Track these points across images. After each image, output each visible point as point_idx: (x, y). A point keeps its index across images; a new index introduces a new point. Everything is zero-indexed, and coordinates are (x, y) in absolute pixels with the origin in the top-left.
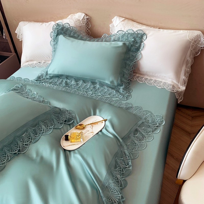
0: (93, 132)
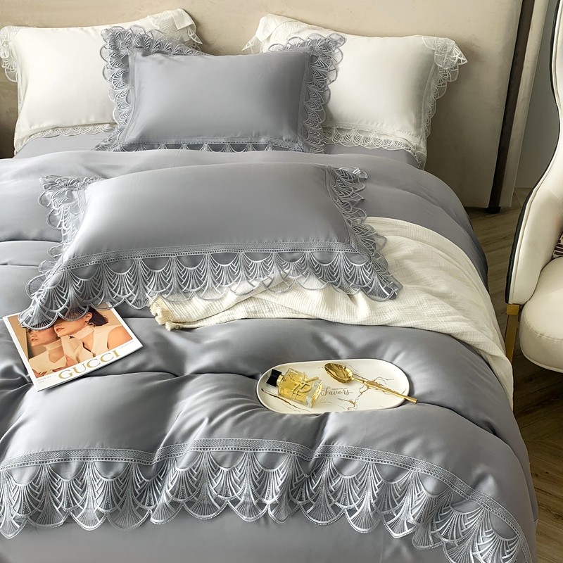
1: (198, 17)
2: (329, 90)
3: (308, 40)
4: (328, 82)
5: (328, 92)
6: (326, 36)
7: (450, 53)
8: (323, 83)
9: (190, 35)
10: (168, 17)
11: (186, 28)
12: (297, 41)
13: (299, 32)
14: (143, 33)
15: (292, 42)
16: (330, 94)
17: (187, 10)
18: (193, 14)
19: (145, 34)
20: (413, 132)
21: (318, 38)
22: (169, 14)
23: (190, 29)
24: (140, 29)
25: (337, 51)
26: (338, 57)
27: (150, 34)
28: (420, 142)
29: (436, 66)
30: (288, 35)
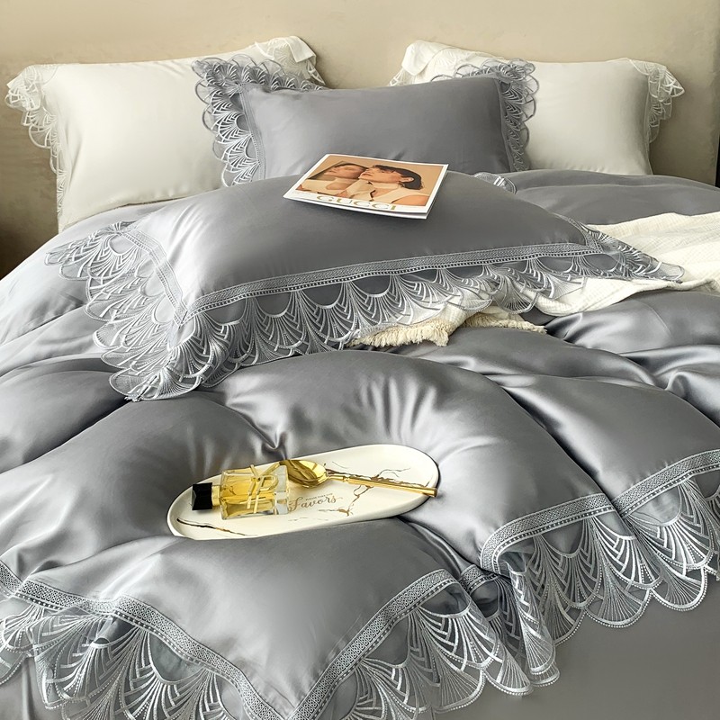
1: (317, 48)
2: (526, 128)
3: (485, 68)
4: (524, 118)
5: (525, 132)
6: (506, 62)
8: (519, 120)
9: (311, 72)
10: (284, 45)
11: (305, 61)
12: (469, 70)
13: (466, 60)
14: (252, 65)
15: (463, 71)
16: (528, 134)
19: (257, 67)
21: (497, 65)
22: (283, 42)
23: (309, 64)
24: (247, 61)
25: (528, 78)
26: (533, 87)
27: (262, 67)
29: (650, 96)
30: (454, 63)
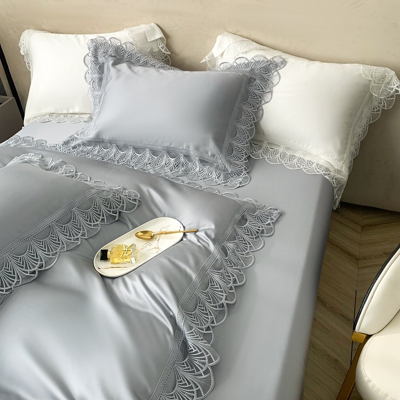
0: (158, 248)
1: (167, 31)
2: (263, 110)
3: (253, 61)
4: (263, 102)
5: (261, 112)
6: (269, 57)
7: (388, 83)
8: (258, 104)
9: (160, 47)
10: (142, 31)
11: (157, 40)
12: (242, 61)
13: (246, 52)
14: (119, 44)
15: (238, 62)
16: (263, 114)
17: (160, 25)
18: (164, 28)
19: (121, 46)
20: (336, 156)
21: (262, 59)
22: (143, 28)
23: (159, 42)
24: (117, 41)
25: (276, 73)
26: (275, 80)
27: (124, 46)
28: (342, 166)
29: (371, 95)
30: (237, 53)
